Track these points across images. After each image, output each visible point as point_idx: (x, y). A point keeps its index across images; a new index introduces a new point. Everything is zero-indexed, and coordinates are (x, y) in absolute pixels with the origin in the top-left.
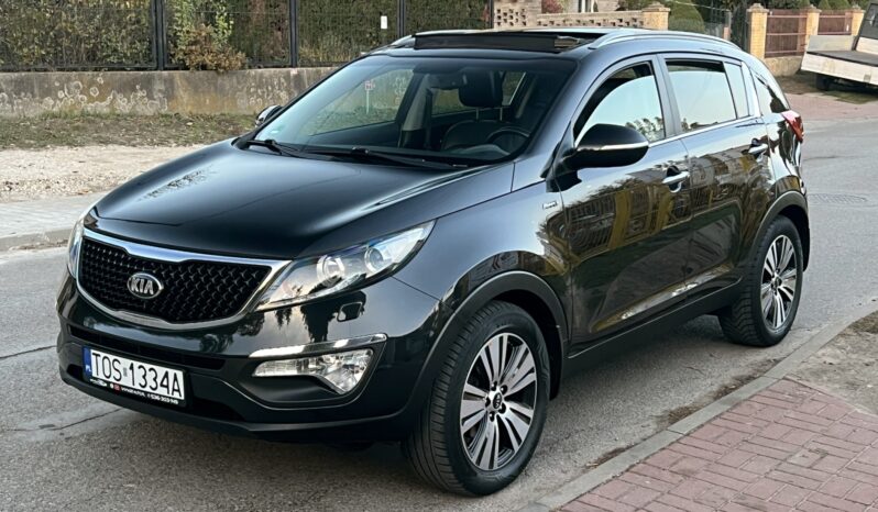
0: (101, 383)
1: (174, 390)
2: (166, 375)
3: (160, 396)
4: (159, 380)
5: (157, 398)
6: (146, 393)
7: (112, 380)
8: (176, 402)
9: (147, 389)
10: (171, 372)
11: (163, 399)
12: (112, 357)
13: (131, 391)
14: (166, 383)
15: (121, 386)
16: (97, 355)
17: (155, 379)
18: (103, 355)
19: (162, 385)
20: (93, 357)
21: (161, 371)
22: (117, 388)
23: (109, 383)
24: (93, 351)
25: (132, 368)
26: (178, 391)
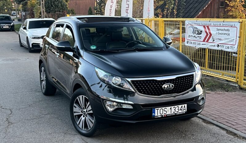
0: (159, 117)
1: (184, 110)
2: (182, 107)
3: (180, 113)
4: (179, 109)
5: (179, 114)
6: (175, 114)
7: (163, 114)
8: (184, 113)
9: (176, 112)
10: (183, 105)
11: (181, 113)
12: (163, 108)
13: (170, 115)
14: (181, 109)
15: (166, 115)
16: (158, 109)
17: (178, 109)
18: (160, 108)
19: (180, 110)
20: (156, 111)
21: (180, 106)
22: (165, 116)
23: (162, 116)
24: (156, 109)
25: (171, 109)
26: (185, 110)
